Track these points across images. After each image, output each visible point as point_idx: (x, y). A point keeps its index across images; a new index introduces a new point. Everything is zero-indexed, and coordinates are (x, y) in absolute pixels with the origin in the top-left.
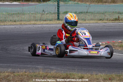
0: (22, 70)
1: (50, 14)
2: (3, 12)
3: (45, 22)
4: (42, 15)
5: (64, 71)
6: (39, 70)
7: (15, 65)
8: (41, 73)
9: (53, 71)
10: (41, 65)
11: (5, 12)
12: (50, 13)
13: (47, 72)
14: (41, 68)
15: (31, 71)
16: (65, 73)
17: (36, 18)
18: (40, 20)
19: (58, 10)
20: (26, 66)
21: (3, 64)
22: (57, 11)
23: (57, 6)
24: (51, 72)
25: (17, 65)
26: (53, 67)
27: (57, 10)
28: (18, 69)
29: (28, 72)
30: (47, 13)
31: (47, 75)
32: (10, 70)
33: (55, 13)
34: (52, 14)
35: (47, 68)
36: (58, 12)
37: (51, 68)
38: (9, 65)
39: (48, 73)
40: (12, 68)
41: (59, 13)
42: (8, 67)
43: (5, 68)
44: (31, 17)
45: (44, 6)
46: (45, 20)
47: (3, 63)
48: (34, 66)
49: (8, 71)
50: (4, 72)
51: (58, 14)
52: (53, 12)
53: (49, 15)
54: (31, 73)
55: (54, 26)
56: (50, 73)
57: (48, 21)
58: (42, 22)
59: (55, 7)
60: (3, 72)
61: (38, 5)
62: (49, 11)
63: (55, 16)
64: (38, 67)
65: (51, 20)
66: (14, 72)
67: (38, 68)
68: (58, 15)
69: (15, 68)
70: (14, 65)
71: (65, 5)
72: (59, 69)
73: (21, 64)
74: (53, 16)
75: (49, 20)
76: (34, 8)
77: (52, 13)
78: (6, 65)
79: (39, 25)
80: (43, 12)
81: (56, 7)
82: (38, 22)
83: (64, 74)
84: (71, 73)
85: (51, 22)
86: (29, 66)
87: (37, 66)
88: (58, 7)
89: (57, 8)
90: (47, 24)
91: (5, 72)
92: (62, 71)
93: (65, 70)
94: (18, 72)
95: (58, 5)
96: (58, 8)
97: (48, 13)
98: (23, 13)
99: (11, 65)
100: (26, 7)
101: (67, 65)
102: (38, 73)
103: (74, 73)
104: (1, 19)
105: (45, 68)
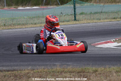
0: (41, 67)
2: (24, 16)
4: (60, 17)
5: (79, 66)
6: (56, 66)
9: (69, 66)
10: (59, 62)
11: (26, 16)
12: (67, 14)
15: (49, 67)
20: (45, 63)
21: (24, 63)
22: (74, 13)
23: (73, 8)
24: (68, 68)
25: (37, 63)
26: (69, 63)
27: (73, 11)
28: (37, 66)
29: (47, 69)
33: (72, 15)
34: (69, 15)
35: (64, 65)
36: (75, 13)
37: (68, 64)
38: (29, 63)
40: (32, 66)
43: (25, 66)
45: (61, 8)
46: (64, 22)
47: (24, 62)
48: (53, 63)
49: (28, 69)
51: (75, 15)
55: (72, 26)
59: (72, 9)
60: (24, 70)
61: (56, 8)
63: (72, 17)
65: (68, 21)
66: (34, 70)
68: (75, 16)
69: (35, 66)
70: (34, 63)
72: (75, 64)
73: (41, 62)
74: (70, 17)
76: (52, 11)
77: (69, 14)
80: (61, 15)
83: (80, 69)
85: (69, 23)
86: (47, 63)
87: (55, 63)
88: (74, 9)
89: (73, 10)
90: (65, 25)
91: (26, 69)
93: (81, 65)
94: (38, 69)
95: (74, 7)
96: (74, 10)
97: (66, 15)
98: (43, 16)
99: (32, 63)
100: (45, 10)
101: (82, 61)
102: (55, 69)
103: (89, 68)
104: (23, 22)
105: (62, 65)
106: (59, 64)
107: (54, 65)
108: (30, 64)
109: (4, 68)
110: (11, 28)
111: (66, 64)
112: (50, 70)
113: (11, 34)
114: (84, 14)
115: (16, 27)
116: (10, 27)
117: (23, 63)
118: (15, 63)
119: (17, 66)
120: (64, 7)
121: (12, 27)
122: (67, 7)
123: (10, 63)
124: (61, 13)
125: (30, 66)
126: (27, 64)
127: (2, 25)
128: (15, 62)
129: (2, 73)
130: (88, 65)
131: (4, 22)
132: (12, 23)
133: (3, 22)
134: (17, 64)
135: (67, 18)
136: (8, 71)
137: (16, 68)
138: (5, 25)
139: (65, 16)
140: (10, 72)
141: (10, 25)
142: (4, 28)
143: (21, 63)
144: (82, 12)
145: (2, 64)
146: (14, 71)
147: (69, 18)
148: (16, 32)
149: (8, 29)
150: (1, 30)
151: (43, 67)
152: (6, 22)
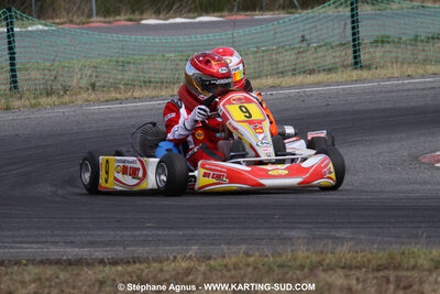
0: (234, 249)
1: (327, 50)
2: (165, 52)
3: (311, 79)
4: (299, 53)
5: (379, 243)
6: (293, 244)
7: (212, 232)
8: (300, 254)
9: (342, 245)
10: (300, 228)
13: (322, 252)
14: (299, 238)
15: (265, 249)
16: (384, 249)
17: (280, 66)
18: (295, 72)
19: (354, 34)
20: (249, 232)
21: (172, 232)
22: (351, 38)
23: (349, 21)
24: (338, 251)
25: (220, 232)
26: (342, 233)
27: (349, 32)
28: (220, 244)
29: (257, 254)
30: (315, 45)
31: (323, 260)
32: (194, 250)
33: (344, 45)
34: (332, 48)
35: (320, 238)
36: (354, 40)
37: (337, 235)
38: (191, 232)
39: (327, 253)
40: (203, 244)
41: (359, 44)
42: (188, 241)
43: (176, 245)
44: (263, 61)
46: (312, 72)
47: (171, 228)
48: (278, 232)
49: (188, 255)
50: (175, 257)
51: (354, 46)
52: (335, 41)
53: (323, 54)
54: (267, 256)
55: (344, 90)
56: (333, 253)
57: (319, 71)
58: (299, 79)
59: (343, 24)
60: (171, 258)
62: (323, 40)
63: (343, 53)
64: (293, 233)
65: (330, 70)
66: (209, 258)
67: (291, 239)
68: (355, 52)
69: (212, 244)
70: (208, 232)
71: (376, 14)
72: (362, 237)
73: (233, 228)
74: (338, 54)
75: (324, 70)
76: (268, 31)
77: (334, 44)
78: (180, 233)
79: (290, 87)
80: (304, 44)
81: (346, 25)
82: (288, 80)
83: (381, 254)
84: (405, 248)
85: (333, 77)
86: (257, 233)
87: (286, 233)
88: (353, 22)
89: (350, 26)
90: (318, 84)
91: (179, 257)
92: (372, 244)
93: (386, 239)
94: (224, 257)
95: (353, 16)
96: (353, 28)
97: (320, 46)
99: (199, 232)
101: (390, 223)
102: (289, 254)
103: (416, 250)
104: (161, 76)
105: (314, 238)
106: (303, 235)
107: (284, 240)
108: (193, 235)
109: (99, 253)
110: (119, 96)
111: (328, 237)
112: (271, 259)
113: (120, 119)
114: (388, 42)
115: (136, 94)
116: (114, 95)
117: (165, 232)
118: (137, 233)
119: (145, 242)
120: (313, 17)
121: (120, 93)
122: (325, 17)
123: (119, 233)
124: (303, 39)
125: (194, 244)
126: (184, 235)
127: (82, 85)
128: (136, 229)
129: (90, 272)
130: (413, 240)
131: (91, 76)
132: (120, 77)
133: (89, 72)
134: (147, 236)
135: (325, 56)
136: (114, 263)
137: (141, 251)
138: (93, 86)
139: (316, 49)
140: (119, 268)
141: (115, 87)
142: (93, 97)
143: (160, 233)
144: (383, 37)
145: (89, 238)
146: (134, 262)
147: (334, 57)
148: (138, 111)
149: (107, 101)
150: (81, 106)
151: (243, 248)
152: (97, 77)
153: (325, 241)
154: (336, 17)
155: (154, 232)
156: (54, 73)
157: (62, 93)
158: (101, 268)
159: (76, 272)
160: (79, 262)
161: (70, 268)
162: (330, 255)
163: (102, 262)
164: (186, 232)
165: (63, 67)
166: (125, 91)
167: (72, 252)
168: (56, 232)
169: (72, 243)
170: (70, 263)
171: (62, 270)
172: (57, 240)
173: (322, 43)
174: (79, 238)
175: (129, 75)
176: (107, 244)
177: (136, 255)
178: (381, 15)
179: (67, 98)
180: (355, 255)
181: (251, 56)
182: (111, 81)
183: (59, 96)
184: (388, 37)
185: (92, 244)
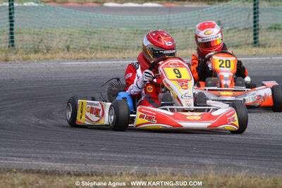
0: (164, 169)
1: (235, 32)
2: (120, 26)
5: (267, 172)
6: (205, 169)
7: (148, 157)
8: (211, 176)
9: (241, 172)
10: (211, 158)
11: (124, 27)
12: (235, 28)
13: (226, 176)
14: (210, 165)
15: (186, 171)
16: (270, 176)
19: (255, 22)
20: (175, 158)
21: (120, 155)
22: (252, 24)
23: (252, 12)
24: (237, 176)
25: (153, 157)
26: (240, 163)
27: (252, 20)
28: (154, 166)
29: (180, 174)
30: (227, 28)
31: (227, 181)
32: (135, 169)
33: (247, 29)
34: (239, 31)
35: (226, 166)
36: (255, 26)
37: (237, 164)
38: (132, 156)
39: (229, 177)
40: (142, 165)
41: (258, 29)
42: (131, 162)
43: (122, 164)
44: (189, 38)
45: (219, 11)
47: (119, 152)
48: (195, 160)
49: (131, 172)
50: (121, 173)
51: (255, 30)
52: (241, 26)
53: (232, 35)
54: (187, 176)
55: (246, 61)
56: (234, 177)
59: (247, 14)
60: (119, 174)
61: (204, 10)
62: (233, 25)
63: (247, 35)
64: (205, 161)
65: (236, 46)
66: (146, 175)
67: (204, 165)
68: (255, 34)
69: (148, 165)
70: (145, 157)
71: (271, 9)
72: (255, 167)
73: (163, 155)
74: (243, 35)
76: (195, 16)
77: (240, 28)
78: (126, 156)
81: (250, 15)
83: (268, 180)
86: (180, 159)
87: (201, 161)
88: (255, 13)
89: (252, 16)
91: (124, 173)
92: (262, 172)
93: (272, 169)
94: (156, 175)
95: (255, 9)
96: (255, 17)
97: (231, 29)
98: (168, 28)
99: (140, 156)
100: (175, 15)
101: (275, 158)
102: (203, 176)
104: (116, 43)
105: (221, 166)
106: (213, 163)
107: (199, 166)
108: (135, 159)
109: (68, 167)
110: (86, 56)
111: (229, 165)
112: (190, 179)
113: (86, 72)
114: (279, 29)
115: (98, 56)
116: (82, 55)
117: (115, 155)
118: (95, 154)
119: (100, 161)
120: (227, 8)
121: (87, 54)
122: (235, 9)
123: (81, 153)
125: (135, 165)
126: (128, 158)
127: (60, 47)
129: (61, 180)
131: (67, 40)
132: (87, 42)
133: (65, 38)
134: (102, 157)
135: (233, 36)
136: (78, 175)
137: (97, 167)
138: (68, 48)
139: (227, 31)
140: (82, 179)
141: (83, 49)
142: (67, 55)
143: (111, 155)
144: (276, 25)
145: (61, 156)
146: (92, 175)
147: (240, 38)
148: (99, 67)
149: (77, 59)
150: (58, 62)
151: (170, 169)
152: (71, 41)
153: (229, 168)
154: (243, 10)
155: (107, 154)
156: (40, 37)
157: (45, 51)
158: (68, 178)
159: (51, 180)
160: (53, 173)
161: (47, 177)
162: (231, 179)
163: (69, 173)
164: (130, 156)
165: (47, 33)
166: (91, 53)
167: (48, 165)
168: (38, 151)
169: (49, 158)
170: (46, 173)
171: (41, 178)
172: (38, 156)
173: (232, 27)
174: (53, 156)
175: (94, 42)
176: (74, 161)
177: (94, 170)
178: (275, 9)
179: (48, 56)
180: (249, 179)
181: (181, 33)
182: (82, 45)
183: (44, 54)
184: (279, 25)
185: (63, 160)
